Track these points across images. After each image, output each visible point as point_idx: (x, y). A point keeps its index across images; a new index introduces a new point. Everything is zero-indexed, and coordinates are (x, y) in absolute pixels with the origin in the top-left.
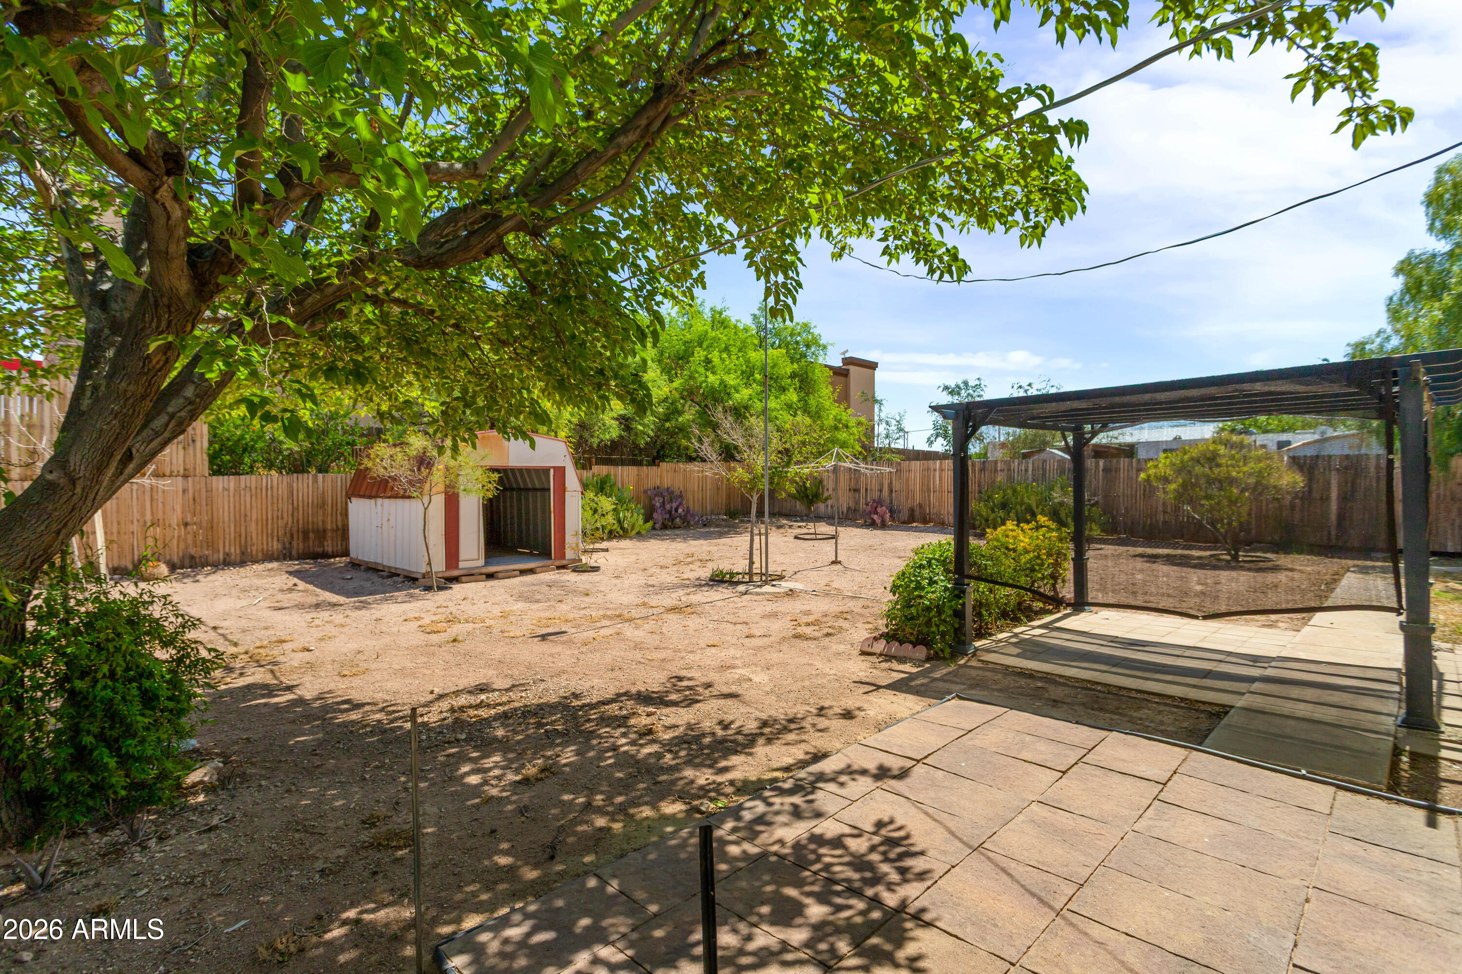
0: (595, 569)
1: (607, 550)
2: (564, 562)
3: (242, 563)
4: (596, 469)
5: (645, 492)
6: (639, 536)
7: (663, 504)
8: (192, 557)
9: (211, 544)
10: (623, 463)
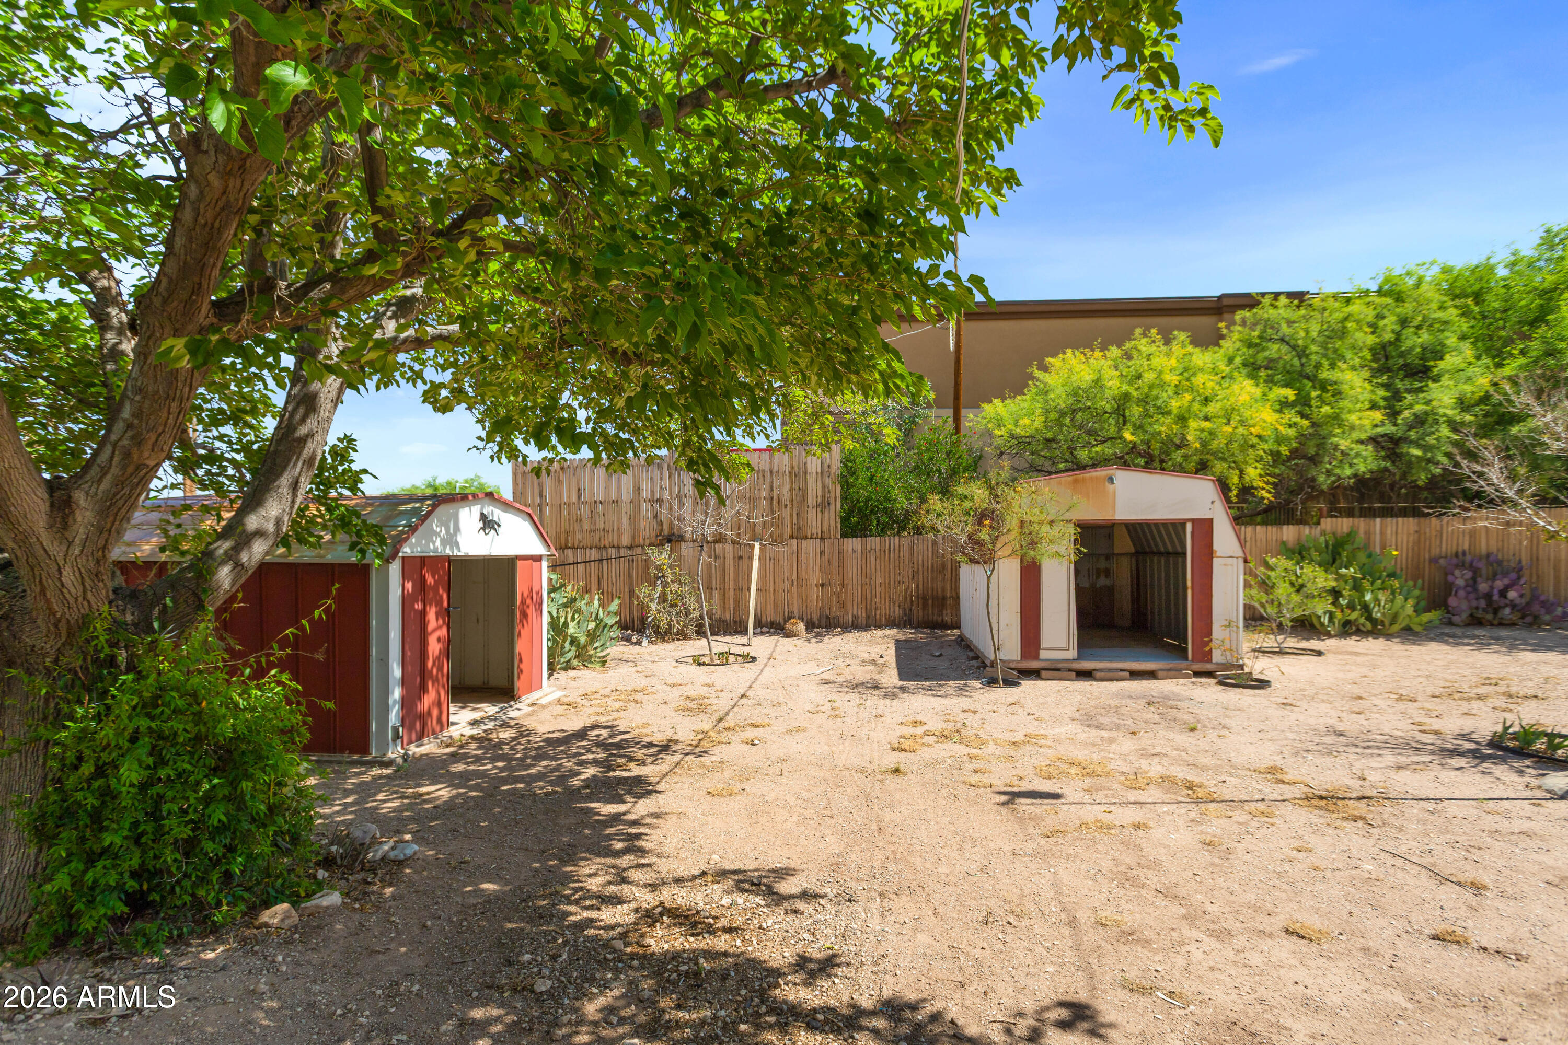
0: (1263, 684)
1: (1319, 653)
2: (1209, 667)
3: (866, 627)
4: (1327, 524)
5: (1434, 560)
6: (1409, 634)
7: (1473, 584)
8: (827, 617)
9: (842, 605)
10: (1387, 513)
